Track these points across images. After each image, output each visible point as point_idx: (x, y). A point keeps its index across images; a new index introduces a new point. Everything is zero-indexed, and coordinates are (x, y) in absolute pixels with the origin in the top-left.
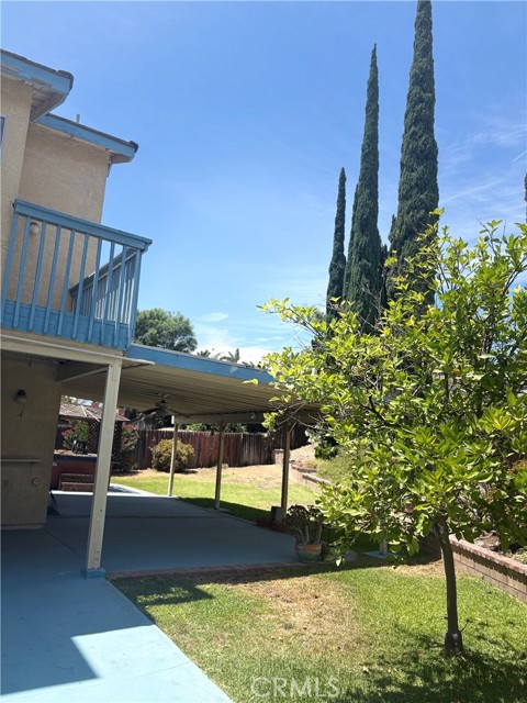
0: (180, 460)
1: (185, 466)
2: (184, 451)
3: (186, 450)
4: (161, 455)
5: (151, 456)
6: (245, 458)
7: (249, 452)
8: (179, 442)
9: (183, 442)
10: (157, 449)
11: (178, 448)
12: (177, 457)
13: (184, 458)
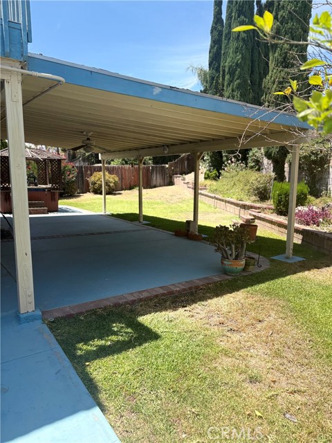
0: (109, 186)
1: (113, 190)
2: (111, 180)
3: (113, 179)
4: (95, 183)
5: (88, 184)
6: (154, 183)
7: (156, 178)
8: (107, 173)
9: (110, 173)
10: (92, 179)
11: (107, 178)
12: (107, 184)
13: (112, 185)
